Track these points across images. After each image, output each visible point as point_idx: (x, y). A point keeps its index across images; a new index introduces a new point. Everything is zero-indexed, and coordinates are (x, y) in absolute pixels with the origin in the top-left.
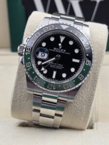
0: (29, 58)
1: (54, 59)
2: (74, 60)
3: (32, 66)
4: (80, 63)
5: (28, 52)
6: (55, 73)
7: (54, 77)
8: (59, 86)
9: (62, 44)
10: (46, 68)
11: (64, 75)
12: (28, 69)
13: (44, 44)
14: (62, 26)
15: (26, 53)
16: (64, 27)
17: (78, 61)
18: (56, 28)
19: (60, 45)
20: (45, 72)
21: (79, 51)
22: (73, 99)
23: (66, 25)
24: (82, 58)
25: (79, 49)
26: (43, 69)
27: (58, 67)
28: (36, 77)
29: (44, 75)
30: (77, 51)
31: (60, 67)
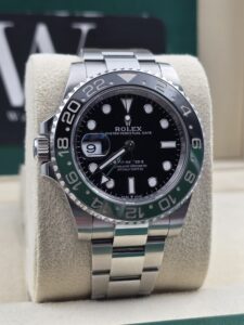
0: (69, 164)
1: (123, 151)
2: (165, 145)
3: (80, 179)
4: (179, 147)
5: (62, 150)
6: (131, 182)
7: (132, 190)
8: (151, 207)
9: (131, 114)
10: (110, 177)
11: (152, 182)
12: (74, 188)
13: (92, 125)
14: (121, 75)
15: (60, 154)
16: (128, 78)
17: (172, 144)
18: (111, 84)
19: (128, 118)
20: (111, 185)
21: (170, 123)
23: (130, 72)
24: (178, 137)
25: (168, 119)
26: (104, 179)
27: (134, 168)
28: (96, 200)
29: (109, 191)
30: (164, 124)
31: (139, 165)
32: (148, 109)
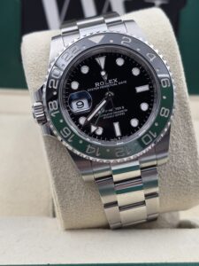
0: (61, 121)
1: (104, 102)
2: (139, 89)
3: (73, 132)
4: (152, 89)
5: (54, 111)
6: (116, 126)
7: (118, 133)
8: (136, 144)
9: (105, 69)
10: (98, 126)
11: (134, 123)
12: (69, 140)
13: (75, 85)
14: (91, 39)
15: (53, 115)
16: (97, 40)
17: (145, 88)
18: (84, 48)
19: (103, 73)
20: (100, 132)
21: (141, 70)
22: (166, 157)
23: (98, 34)
24: (150, 80)
25: (138, 67)
26: (93, 128)
27: (117, 114)
28: (89, 146)
29: (100, 137)
30: (136, 72)
31: (121, 111)
32: (120, 62)
